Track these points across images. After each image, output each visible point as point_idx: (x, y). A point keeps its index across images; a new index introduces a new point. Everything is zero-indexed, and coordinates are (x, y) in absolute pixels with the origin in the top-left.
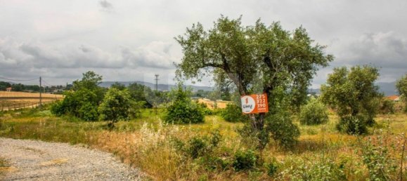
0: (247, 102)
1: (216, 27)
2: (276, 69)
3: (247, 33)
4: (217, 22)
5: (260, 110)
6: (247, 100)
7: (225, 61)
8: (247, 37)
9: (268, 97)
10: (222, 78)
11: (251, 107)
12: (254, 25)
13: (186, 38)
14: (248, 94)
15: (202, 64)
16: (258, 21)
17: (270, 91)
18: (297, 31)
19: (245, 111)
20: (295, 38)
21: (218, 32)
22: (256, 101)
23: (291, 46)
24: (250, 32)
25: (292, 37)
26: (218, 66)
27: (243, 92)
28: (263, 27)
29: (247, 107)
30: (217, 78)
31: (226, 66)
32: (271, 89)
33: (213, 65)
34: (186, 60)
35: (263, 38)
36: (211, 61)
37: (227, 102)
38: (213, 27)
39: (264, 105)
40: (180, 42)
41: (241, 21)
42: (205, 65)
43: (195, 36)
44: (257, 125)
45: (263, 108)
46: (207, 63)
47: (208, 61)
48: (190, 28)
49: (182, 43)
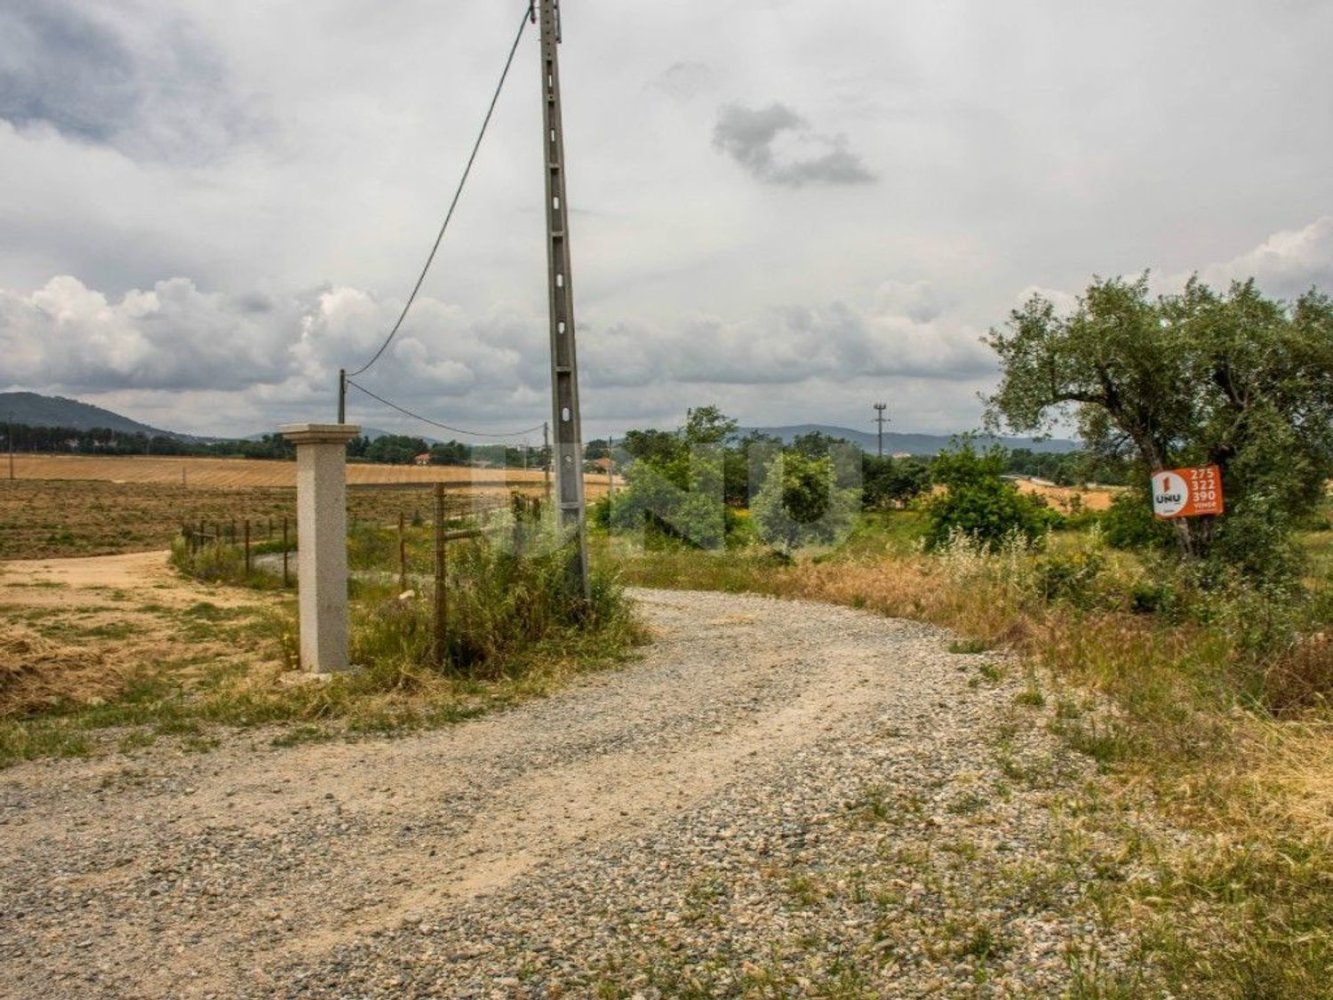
0: (1167, 488)
1: (1086, 308)
2: (1245, 403)
3: (1165, 313)
4: (1085, 295)
5: (1200, 508)
6: (1166, 482)
7: (1108, 385)
8: (1164, 323)
9: (1222, 476)
10: (1099, 426)
11: (1177, 499)
12: (1182, 292)
13: (1011, 334)
14: (1171, 466)
15: (1051, 396)
16: (1192, 280)
17: (1230, 461)
18: (1302, 303)
19: (1162, 510)
20: (1297, 321)
21: (1090, 318)
22: (1190, 486)
23: (1285, 343)
24: (1174, 311)
25: (1289, 317)
26: (1091, 399)
27: (1158, 462)
28: (1205, 297)
29: (1168, 499)
30: (1087, 428)
31: (1111, 400)
32: (1231, 453)
33: (1079, 397)
34: (1011, 386)
35: (1206, 327)
36: (1073, 388)
37: (1116, 490)
38: (1076, 308)
39: (1212, 495)
40: (993, 345)
41: (1149, 284)
42: (1058, 398)
43: (1031, 329)
44: (1194, 544)
45: (1209, 499)
46: (1063, 392)
47: (1066, 387)
48: (1022, 312)
49: (1000, 346)
